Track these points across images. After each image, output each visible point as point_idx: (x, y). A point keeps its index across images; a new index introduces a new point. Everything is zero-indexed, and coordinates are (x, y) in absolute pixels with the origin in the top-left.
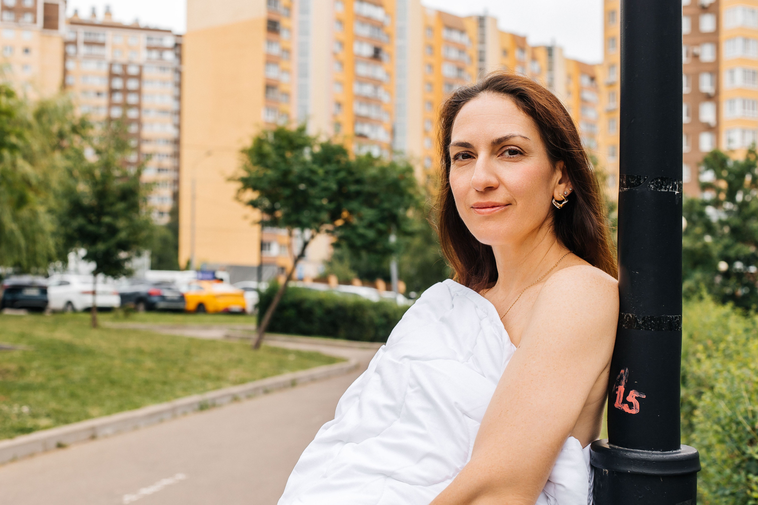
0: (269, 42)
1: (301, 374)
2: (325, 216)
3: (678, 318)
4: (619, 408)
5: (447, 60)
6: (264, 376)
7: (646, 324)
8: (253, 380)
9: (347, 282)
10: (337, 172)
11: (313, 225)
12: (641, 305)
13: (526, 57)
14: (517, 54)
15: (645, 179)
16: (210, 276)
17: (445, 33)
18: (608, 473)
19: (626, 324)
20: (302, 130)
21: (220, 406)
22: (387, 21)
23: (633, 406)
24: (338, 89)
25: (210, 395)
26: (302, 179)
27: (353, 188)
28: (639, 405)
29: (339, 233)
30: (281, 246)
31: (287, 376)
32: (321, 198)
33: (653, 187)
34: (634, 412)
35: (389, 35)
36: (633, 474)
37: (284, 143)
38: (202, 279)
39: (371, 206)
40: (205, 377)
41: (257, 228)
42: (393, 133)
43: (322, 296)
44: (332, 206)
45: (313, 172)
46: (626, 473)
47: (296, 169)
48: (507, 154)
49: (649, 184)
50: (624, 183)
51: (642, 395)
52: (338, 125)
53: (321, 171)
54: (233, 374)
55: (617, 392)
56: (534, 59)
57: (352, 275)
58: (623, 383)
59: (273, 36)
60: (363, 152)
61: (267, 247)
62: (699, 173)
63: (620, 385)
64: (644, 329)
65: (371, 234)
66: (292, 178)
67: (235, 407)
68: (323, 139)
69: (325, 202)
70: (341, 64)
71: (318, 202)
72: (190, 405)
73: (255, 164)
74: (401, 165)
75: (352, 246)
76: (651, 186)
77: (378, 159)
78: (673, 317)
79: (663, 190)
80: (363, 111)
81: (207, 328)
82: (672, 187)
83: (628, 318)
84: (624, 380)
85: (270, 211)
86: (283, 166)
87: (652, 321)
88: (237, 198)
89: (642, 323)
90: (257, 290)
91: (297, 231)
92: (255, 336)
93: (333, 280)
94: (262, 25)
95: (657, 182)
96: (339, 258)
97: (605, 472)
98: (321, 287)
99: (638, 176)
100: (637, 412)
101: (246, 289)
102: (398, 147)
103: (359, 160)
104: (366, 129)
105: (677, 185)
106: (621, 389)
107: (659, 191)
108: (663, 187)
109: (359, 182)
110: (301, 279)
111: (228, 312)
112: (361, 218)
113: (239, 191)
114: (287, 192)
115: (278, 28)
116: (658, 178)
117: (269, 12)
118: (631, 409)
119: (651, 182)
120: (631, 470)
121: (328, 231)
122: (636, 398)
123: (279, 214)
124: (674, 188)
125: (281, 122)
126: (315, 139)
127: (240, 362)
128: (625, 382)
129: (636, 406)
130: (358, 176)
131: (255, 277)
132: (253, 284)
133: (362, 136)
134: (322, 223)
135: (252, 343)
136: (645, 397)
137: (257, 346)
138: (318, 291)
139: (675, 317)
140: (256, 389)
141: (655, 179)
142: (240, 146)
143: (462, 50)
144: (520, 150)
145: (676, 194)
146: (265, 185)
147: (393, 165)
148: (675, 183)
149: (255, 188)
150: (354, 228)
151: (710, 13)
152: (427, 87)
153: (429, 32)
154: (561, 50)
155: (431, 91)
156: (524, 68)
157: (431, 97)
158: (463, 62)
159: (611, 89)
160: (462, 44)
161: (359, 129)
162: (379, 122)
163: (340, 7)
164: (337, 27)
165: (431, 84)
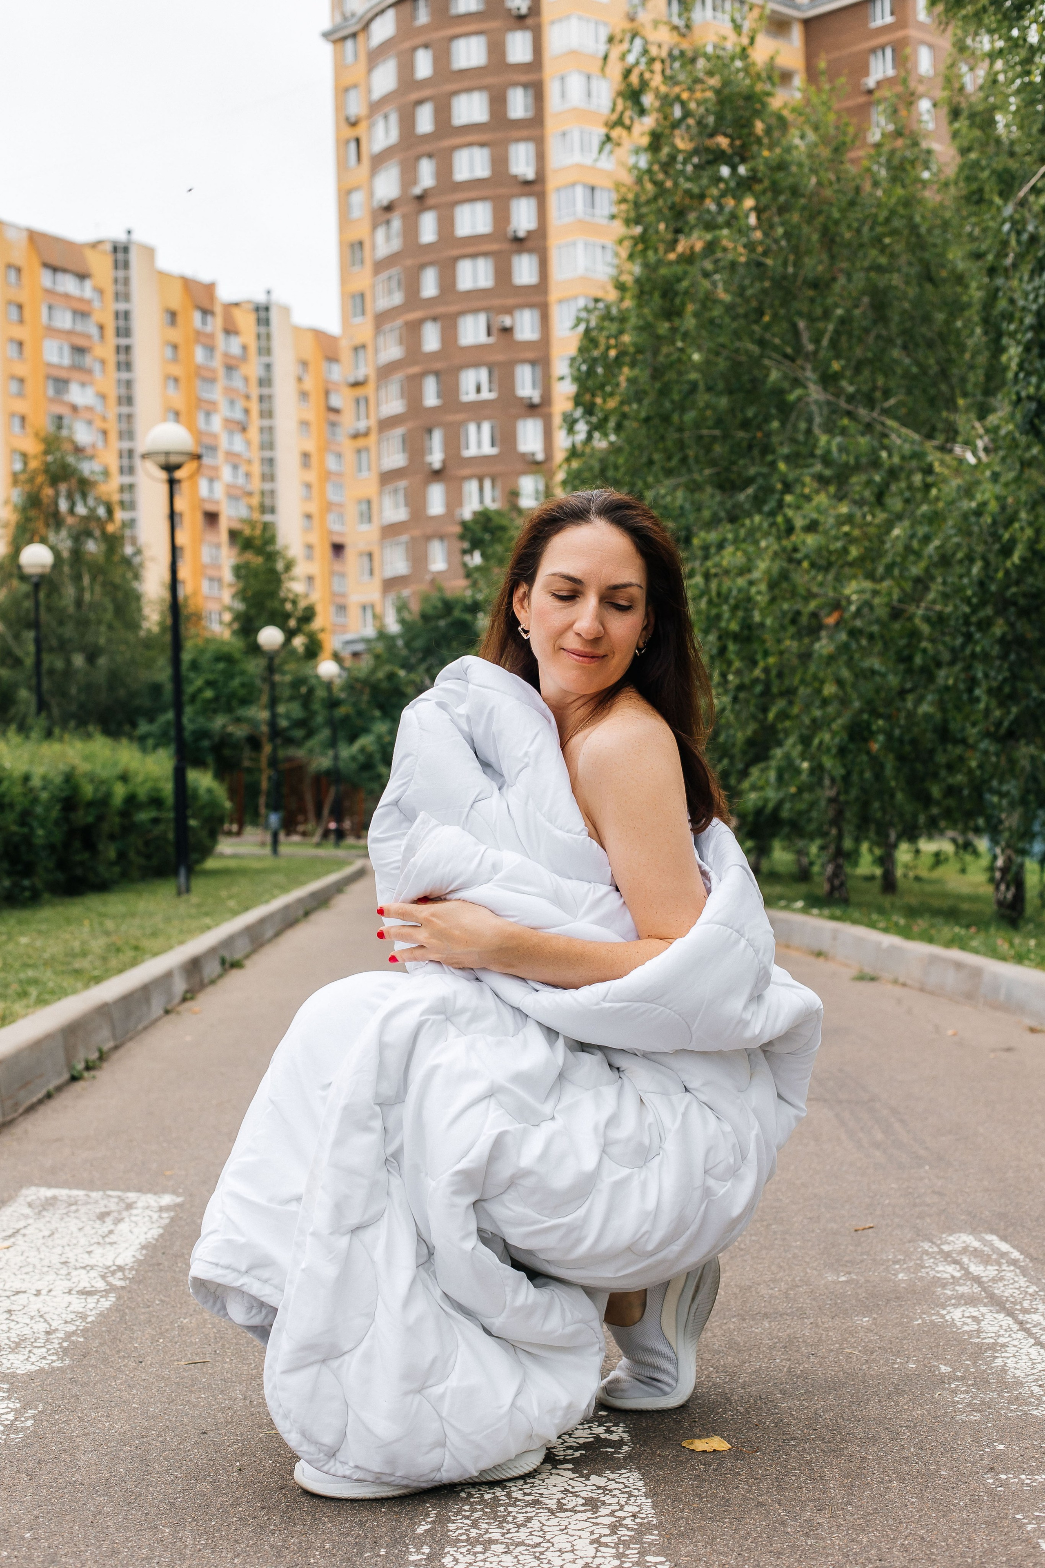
5: (52, 331)
13: (215, 325)
14: (195, 319)
17: (46, 279)
56: (230, 331)
143: (81, 312)
151: (530, 251)
152: (14, 387)
153: (13, 274)
154: (286, 310)
155: (21, 395)
156: (210, 349)
157: (21, 407)
158: (88, 337)
159: (360, 392)
160: (81, 300)
165: (21, 381)
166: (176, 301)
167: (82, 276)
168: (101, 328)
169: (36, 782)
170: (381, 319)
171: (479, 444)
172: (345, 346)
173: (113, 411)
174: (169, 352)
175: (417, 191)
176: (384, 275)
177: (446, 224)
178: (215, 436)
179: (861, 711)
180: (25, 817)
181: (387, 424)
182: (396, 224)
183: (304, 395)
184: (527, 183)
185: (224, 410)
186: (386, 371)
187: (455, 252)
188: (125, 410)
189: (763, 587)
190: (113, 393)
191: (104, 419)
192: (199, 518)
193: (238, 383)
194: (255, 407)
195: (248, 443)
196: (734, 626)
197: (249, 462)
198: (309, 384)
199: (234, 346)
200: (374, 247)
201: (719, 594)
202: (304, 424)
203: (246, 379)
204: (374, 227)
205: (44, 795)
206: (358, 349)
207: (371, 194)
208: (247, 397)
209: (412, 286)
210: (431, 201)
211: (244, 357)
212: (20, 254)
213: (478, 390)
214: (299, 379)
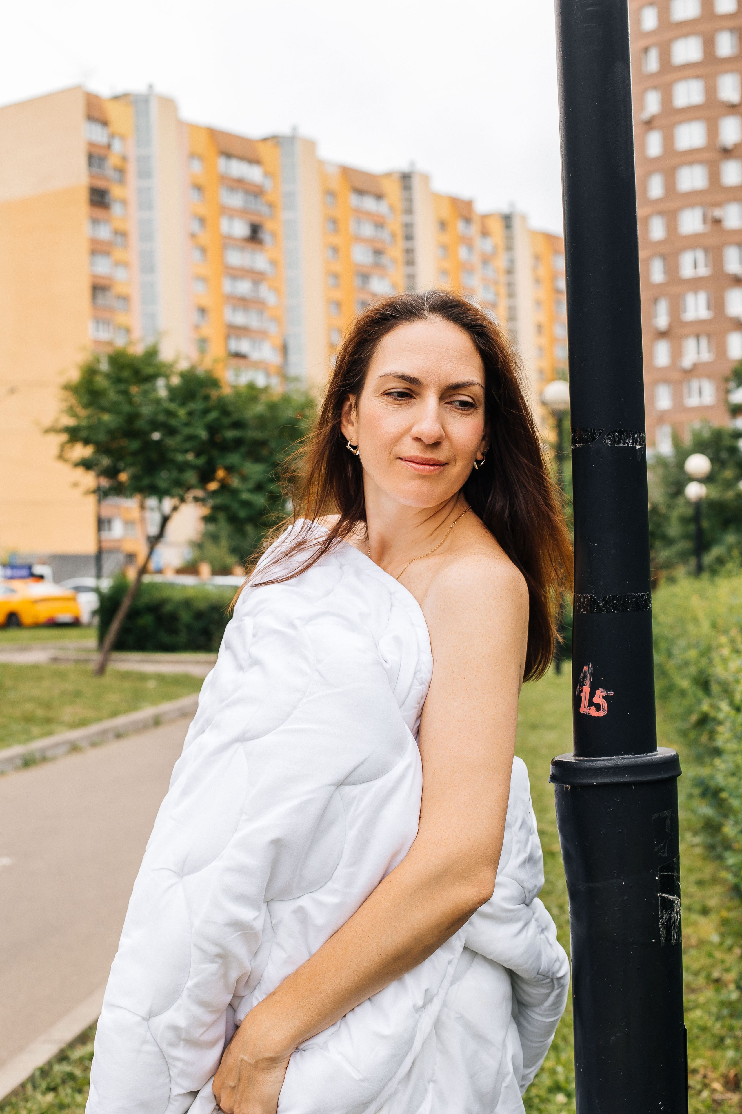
0: (95, 221)
1: (166, 707)
2: (191, 477)
3: (646, 595)
4: (585, 713)
5: (358, 239)
6: (114, 714)
7: (608, 605)
8: (99, 720)
9: (225, 571)
10: (206, 412)
11: (176, 491)
12: (601, 583)
13: (474, 230)
14: (460, 226)
15: (600, 433)
16: (24, 572)
17: (354, 200)
18: (570, 788)
19: (584, 608)
20: (152, 353)
21: (54, 759)
22: (268, 185)
23: (601, 708)
24: (200, 288)
25: (37, 745)
26: (155, 426)
27: (230, 434)
28: (607, 704)
29: (211, 502)
30: (128, 523)
31: (147, 712)
32: (186, 451)
33: (609, 442)
34: (601, 714)
35: (271, 205)
36: (600, 786)
37: (126, 374)
38: (12, 578)
39: (258, 459)
40: (28, 719)
41: (92, 499)
42: (284, 349)
43: (190, 593)
44: (201, 461)
45: (170, 414)
46: (592, 786)
47: (146, 411)
49: (605, 439)
50: (577, 439)
51: (610, 693)
52: (203, 343)
53: (182, 412)
54: (68, 713)
55: (581, 695)
56: (485, 233)
57: (231, 560)
58: (588, 682)
59: (99, 213)
60: (243, 380)
61: (106, 526)
62: (728, 392)
63: (584, 685)
64: (606, 612)
65: (260, 500)
66: (140, 424)
67: (75, 759)
68: (183, 365)
69: (190, 457)
70: (203, 250)
71: (180, 458)
72: (10, 760)
73: (86, 406)
74: (298, 398)
75: (233, 519)
76: (607, 441)
77: (266, 389)
78: (639, 595)
79: (621, 445)
80: (239, 319)
81: (24, 649)
82: (632, 441)
83: (586, 599)
84: (588, 679)
85: (111, 473)
86: (126, 408)
87: (615, 601)
88: (61, 457)
89: (603, 605)
90: (97, 590)
91: (152, 502)
92: (97, 657)
93: (205, 569)
94: (83, 196)
95: (614, 435)
96: (214, 538)
97: (567, 788)
98: (188, 580)
99: (591, 430)
100: (605, 714)
101: (78, 589)
102: (293, 371)
103: (238, 394)
104: (244, 346)
105: (639, 439)
106: (586, 689)
107: (617, 446)
108: (622, 441)
109: (238, 425)
110: (159, 571)
111: (53, 624)
112: (244, 478)
113: (62, 447)
114: (135, 445)
115: (107, 200)
116: (615, 431)
117: (92, 176)
118: (598, 711)
119: (607, 437)
120: (597, 781)
121: (196, 499)
122: (603, 697)
123: (123, 477)
124: (635, 441)
125: (120, 342)
126: (171, 366)
127: (77, 694)
128: (590, 681)
129: (604, 707)
130: (236, 417)
131: (93, 571)
132: (90, 582)
133: (238, 356)
134: (189, 488)
135: (92, 666)
136: (613, 695)
137: (101, 670)
138: (184, 587)
139: (642, 594)
140: (104, 733)
141: (611, 432)
142: (63, 380)
143: (379, 224)
145: (637, 449)
146: (102, 437)
147: (286, 399)
148: (636, 436)
149: (86, 442)
150: (234, 493)
151: (736, 158)
152: (332, 281)
153: (330, 199)
154: (524, 218)
155: (337, 286)
156: (470, 247)
157: (337, 295)
158: (383, 242)
160: (379, 215)
161: (234, 346)
162: (263, 334)
163: (196, 167)
164: (194, 196)
165: (336, 276)
166: (446, 212)
167: (379, 197)
168: (393, 235)
174: (441, 252)
183: (538, 281)
184: (733, 106)
185: (481, 295)
187: (676, 162)
193: (490, 273)
194: (503, 291)
198: (542, 272)
199: (487, 245)
202: (538, 303)
203: (496, 270)
208: (498, 283)
210: (656, 124)
211: (494, 254)
212: (336, 183)
213: (695, 267)
214: (535, 269)
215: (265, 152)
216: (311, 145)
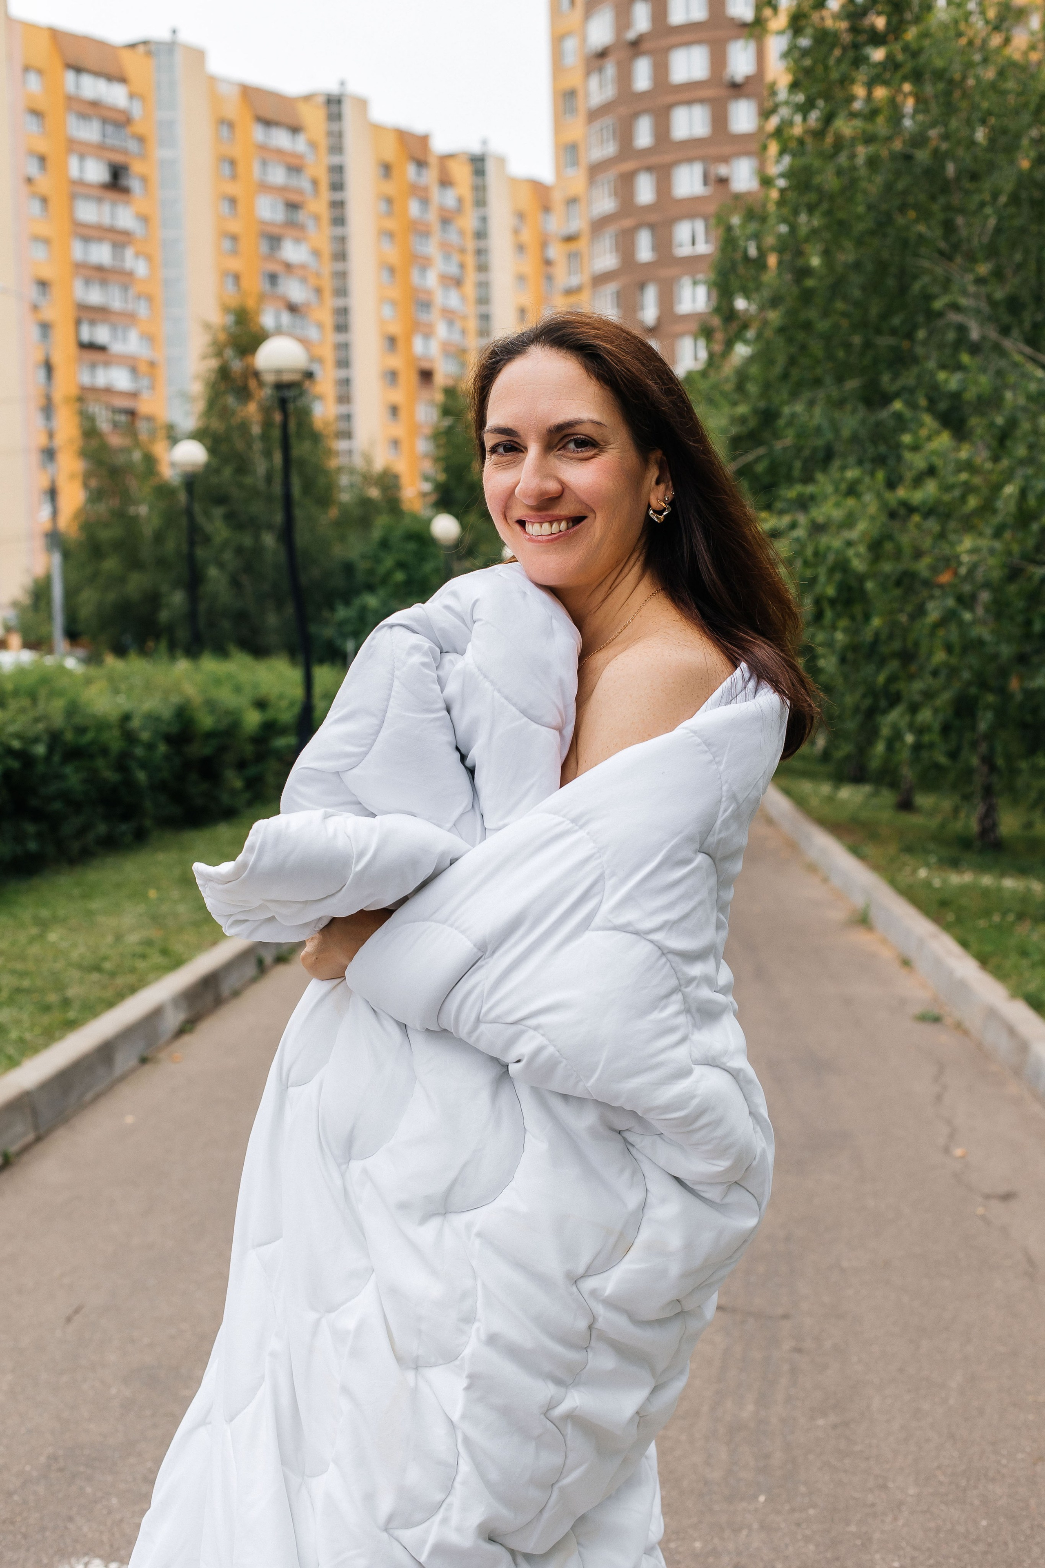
5: (265, 187)
13: (430, 177)
14: (410, 171)
17: (258, 133)
22: (137, 111)
24: (40, 253)
35: (141, 139)
48: (572, 446)
52: (45, 328)
56: (445, 182)
60: (101, 381)
70: (44, 200)
80: (95, 296)
104: (102, 335)
133: (93, 347)
143: (295, 168)
144: (591, 440)
151: (748, 96)
152: (227, 244)
153: (225, 131)
154: (502, 161)
155: (234, 252)
156: (425, 201)
157: (235, 264)
158: (300, 192)
159: (573, 246)
160: (295, 155)
161: (86, 334)
162: (130, 318)
163: (34, 83)
164: (32, 125)
165: (234, 238)
166: (390, 151)
167: (295, 130)
168: (315, 183)
169: (135, 723)
170: (595, 170)
171: (694, 300)
172: (558, 197)
173: (327, 268)
174: (383, 206)
175: (631, 35)
176: (597, 125)
177: (661, 70)
178: (429, 292)
179: (969, 684)
180: (122, 763)
181: (600, 279)
182: (610, 69)
183: (521, 248)
184: (744, 25)
185: (440, 266)
186: (599, 225)
187: (669, 99)
188: (339, 266)
189: (862, 549)
190: (327, 249)
191: (318, 275)
192: (414, 378)
193: (453, 237)
194: (470, 261)
195: (463, 298)
196: (831, 591)
197: (464, 318)
198: (526, 236)
199: (449, 199)
200: (587, 95)
201: (816, 554)
202: (521, 278)
203: (462, 233)
204: (588, 73)
205: (145, 736)
206: (572, 201)
207: (584, 39)
208: (462, 251)
209: (625, 135)
210: (645, 46)
211: (460, 209)
212: (233, 109)
213: (693, 243)
214: (516, 232)
215: (131, 64)
216: (198, 55)
